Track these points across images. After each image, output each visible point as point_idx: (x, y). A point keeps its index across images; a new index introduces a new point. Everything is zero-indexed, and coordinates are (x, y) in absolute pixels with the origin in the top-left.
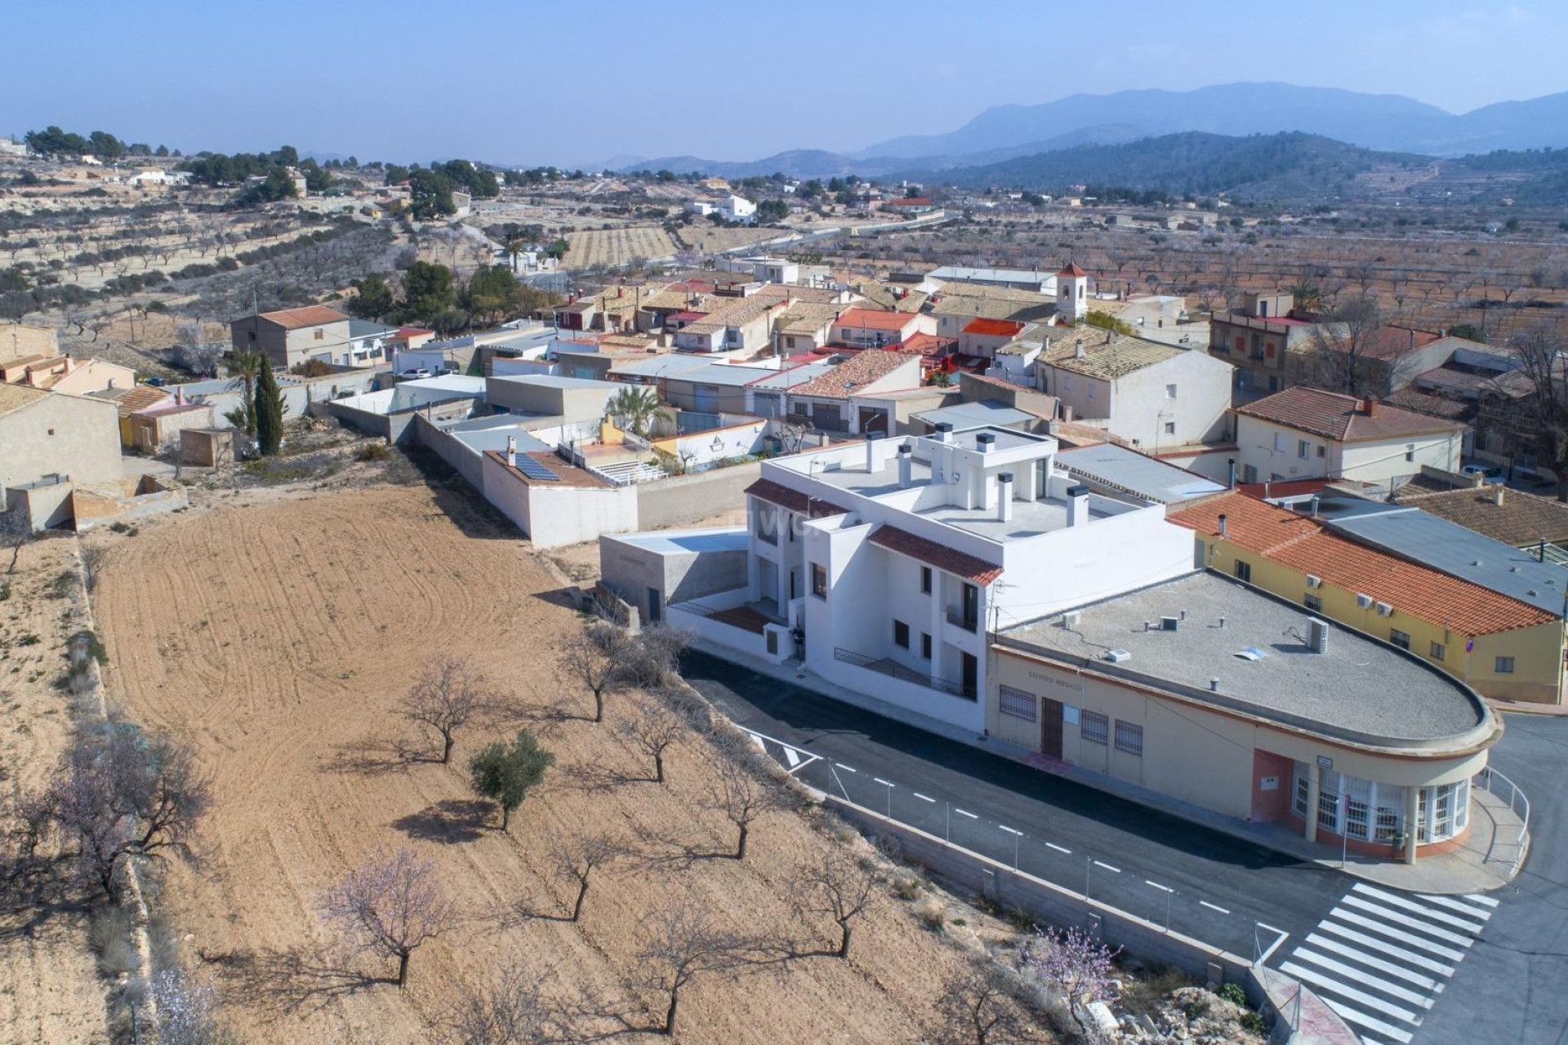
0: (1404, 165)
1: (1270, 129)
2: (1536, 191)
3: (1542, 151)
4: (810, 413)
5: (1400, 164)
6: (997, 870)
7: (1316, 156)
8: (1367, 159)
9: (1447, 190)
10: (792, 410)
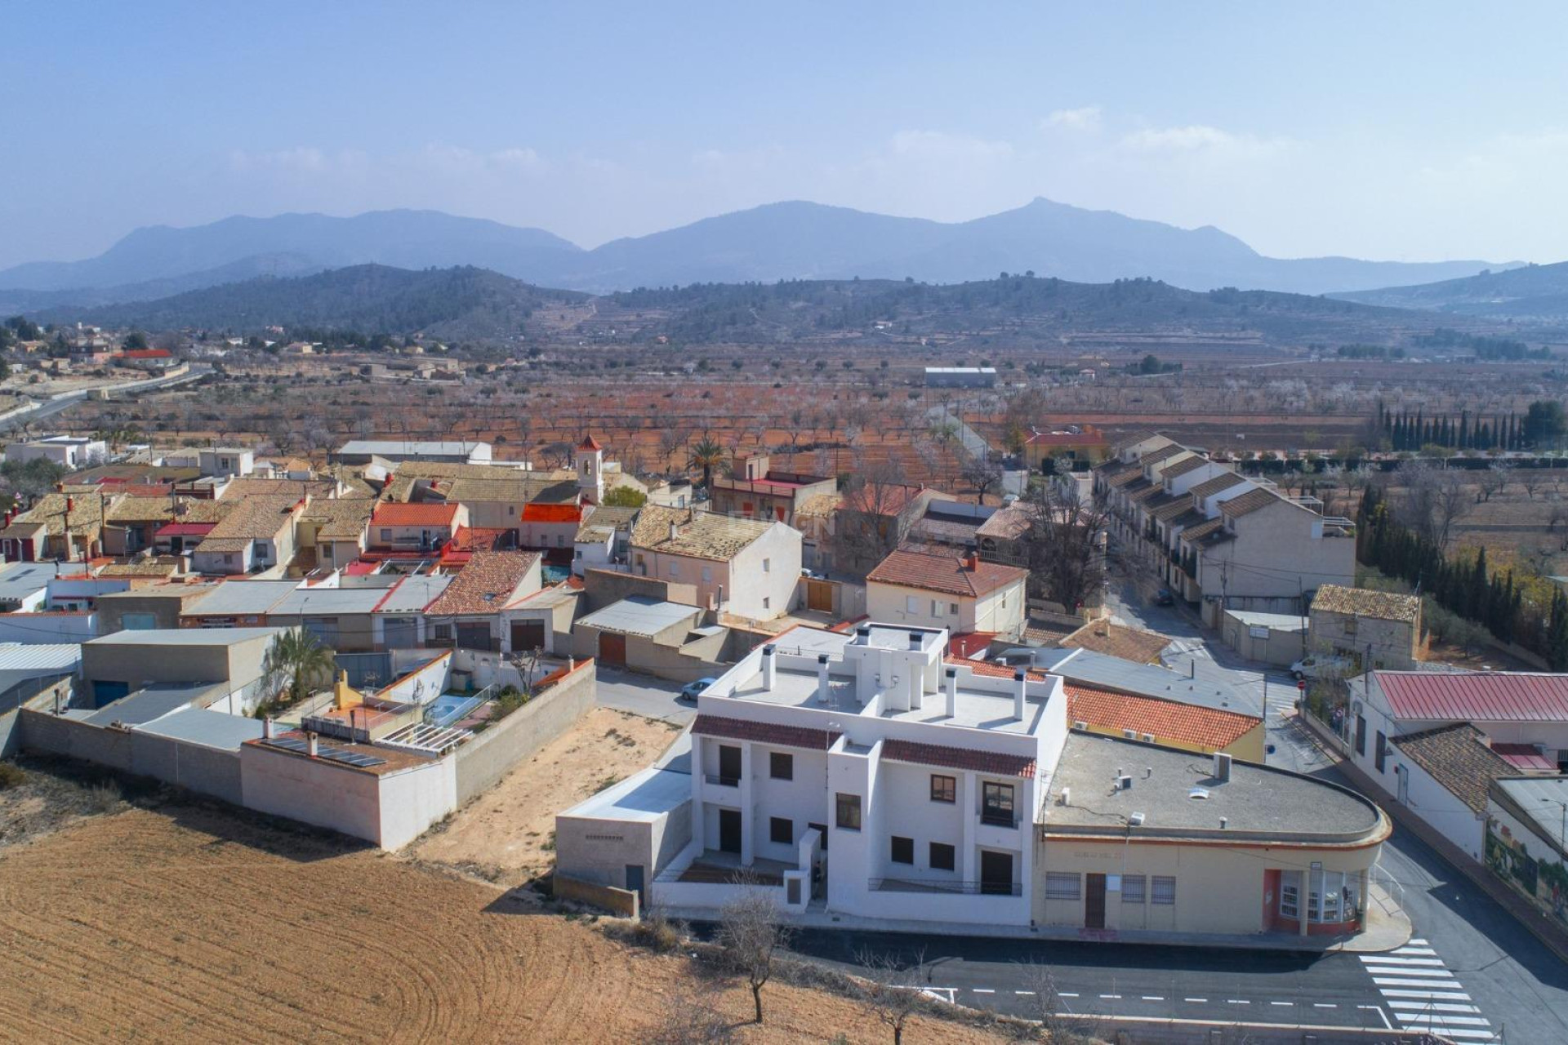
0: (568, 303)
1: (446, 261)
2: (681, 328)
3: (672, 289)
4: (454, 635)
5: (564, 302)
6: (1222, 1028)
7: (494, 292)
8: (538, 296)
9: (611, 328)
10: (432, 636)
